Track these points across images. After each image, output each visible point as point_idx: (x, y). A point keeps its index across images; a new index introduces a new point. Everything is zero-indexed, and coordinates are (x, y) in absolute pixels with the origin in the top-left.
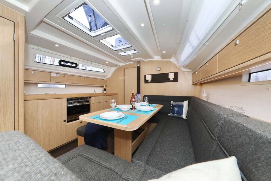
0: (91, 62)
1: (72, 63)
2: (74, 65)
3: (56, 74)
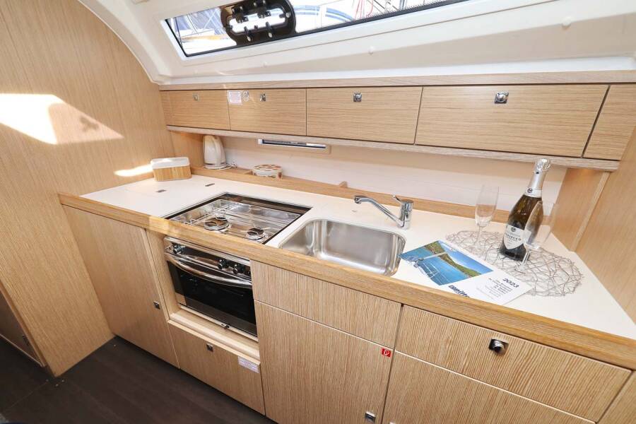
2: (276, 17)
3: (239, 92)
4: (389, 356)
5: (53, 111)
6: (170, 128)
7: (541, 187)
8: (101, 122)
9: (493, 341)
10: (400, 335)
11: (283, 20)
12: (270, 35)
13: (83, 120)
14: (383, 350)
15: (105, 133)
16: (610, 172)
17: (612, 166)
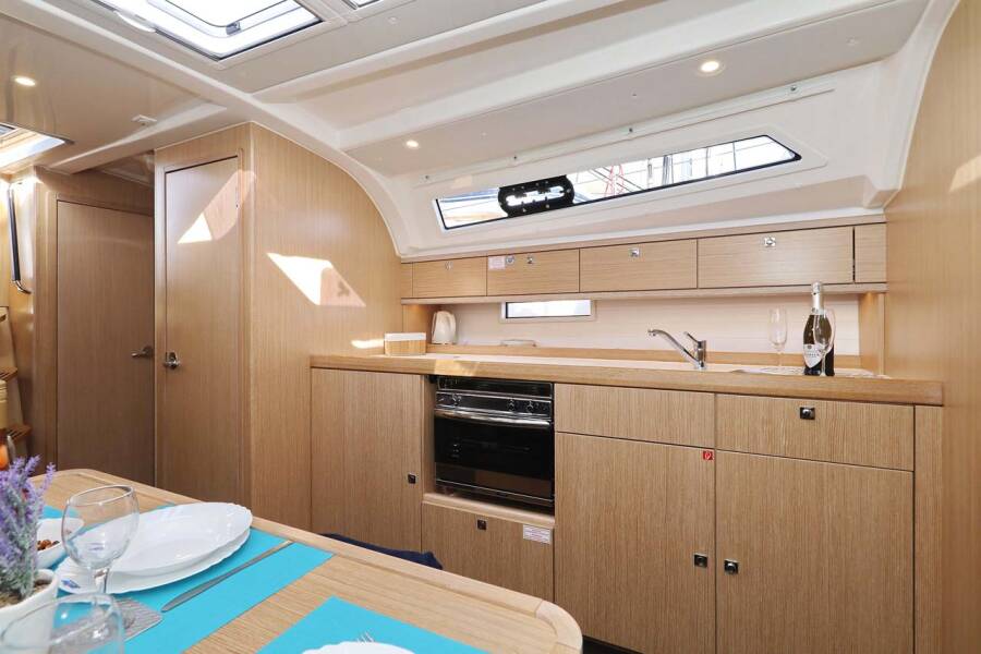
0: (624, 134)
1: (542, 185)
2: (556, 192)
3: (503, 258)
4: (711, 459)
5: (325, 275)
6: (405, 301)
7: (822, 306)
8: (354, 289)
9: (802, 409)
10: (719, 429)
11: (562, 195)
12: (548, 206)
13: (341, 285)
14: (704, 453)
15: (354, 300)
16: (884, 293)
17: (883, 288)
